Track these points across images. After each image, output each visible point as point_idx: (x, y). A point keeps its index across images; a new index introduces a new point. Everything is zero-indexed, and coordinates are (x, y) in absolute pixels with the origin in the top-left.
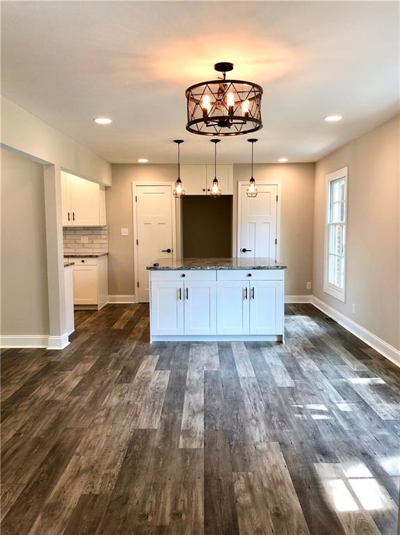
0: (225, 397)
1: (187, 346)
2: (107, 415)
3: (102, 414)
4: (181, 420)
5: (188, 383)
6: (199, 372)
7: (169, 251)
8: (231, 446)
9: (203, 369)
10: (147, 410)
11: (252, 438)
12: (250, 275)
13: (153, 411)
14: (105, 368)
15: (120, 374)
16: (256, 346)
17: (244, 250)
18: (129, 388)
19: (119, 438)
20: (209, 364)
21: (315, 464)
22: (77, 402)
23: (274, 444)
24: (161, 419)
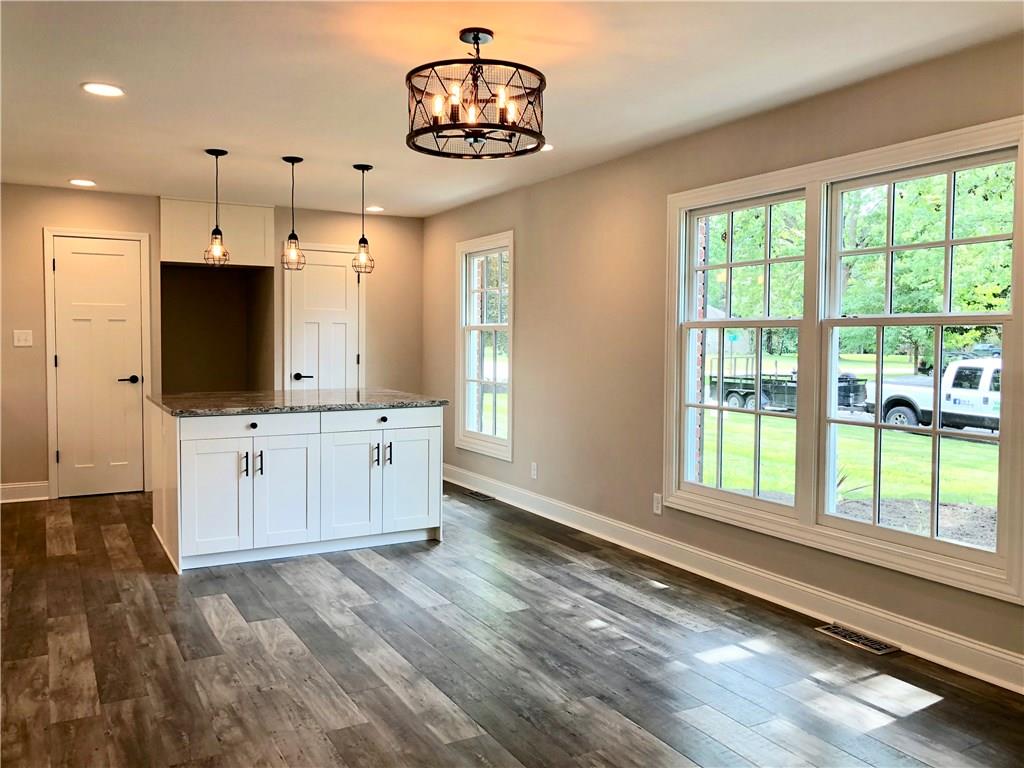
0: (435, 645)
1: (266, 569)
2: (240, 722)
3: (223, 720)
4: (397, 698)
5: (341, 634)
6: (341, 611)
7: (134, 379)
8: (528, 719)
9: (344, 606)
10: (311, 693)
11: (549, 700)
12: (384, 419)
13: (328, 695)
14: (129, 636)
15: (178, 642)
16: (401, 553)
17: (298, 377)
18: (228, 665)
19: (311, 755)
20: (347, 596)
21: (676, 714)
22: (138, 713)
23: (590, 700)
24: (359, 705)
